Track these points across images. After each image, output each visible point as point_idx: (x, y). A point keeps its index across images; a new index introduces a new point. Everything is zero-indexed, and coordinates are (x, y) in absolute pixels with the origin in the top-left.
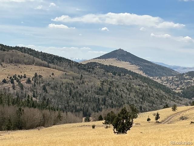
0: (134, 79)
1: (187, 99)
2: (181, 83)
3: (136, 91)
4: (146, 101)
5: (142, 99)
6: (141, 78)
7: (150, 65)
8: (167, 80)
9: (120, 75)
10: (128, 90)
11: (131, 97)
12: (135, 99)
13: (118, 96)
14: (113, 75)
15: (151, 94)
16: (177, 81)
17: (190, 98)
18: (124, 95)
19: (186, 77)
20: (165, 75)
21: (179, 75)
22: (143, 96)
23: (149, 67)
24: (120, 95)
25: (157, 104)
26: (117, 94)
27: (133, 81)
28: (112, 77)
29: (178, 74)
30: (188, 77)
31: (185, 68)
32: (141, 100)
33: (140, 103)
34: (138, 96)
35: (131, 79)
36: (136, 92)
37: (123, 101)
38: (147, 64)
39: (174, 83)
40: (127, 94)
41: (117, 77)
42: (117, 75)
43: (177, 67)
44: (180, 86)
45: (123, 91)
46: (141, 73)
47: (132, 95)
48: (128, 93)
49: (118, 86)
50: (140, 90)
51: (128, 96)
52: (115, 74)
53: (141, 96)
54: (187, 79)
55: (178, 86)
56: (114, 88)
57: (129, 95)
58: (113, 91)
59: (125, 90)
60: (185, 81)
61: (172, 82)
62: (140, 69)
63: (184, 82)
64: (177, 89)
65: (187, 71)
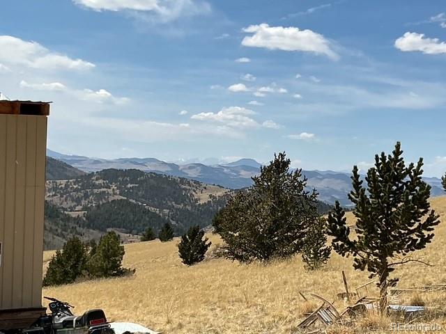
1: (96, 232)
2: (86, 196)
8: (55, 189)
16: (77, 190)
17: (102, 230)
19: (97, 182)
20: (50, 176)
21: (82, 176)
29: (80, 174)
30: (101, 181)
31: (97, 162)
39: (70, 196)
43: (81, 160)
44: (83, 202)
54: (100, 186)
55: (78, 201)
60: (95, 191)
61: (64, 192)
63: (93, 194)
64: (77, 208)
65: (100, 168)
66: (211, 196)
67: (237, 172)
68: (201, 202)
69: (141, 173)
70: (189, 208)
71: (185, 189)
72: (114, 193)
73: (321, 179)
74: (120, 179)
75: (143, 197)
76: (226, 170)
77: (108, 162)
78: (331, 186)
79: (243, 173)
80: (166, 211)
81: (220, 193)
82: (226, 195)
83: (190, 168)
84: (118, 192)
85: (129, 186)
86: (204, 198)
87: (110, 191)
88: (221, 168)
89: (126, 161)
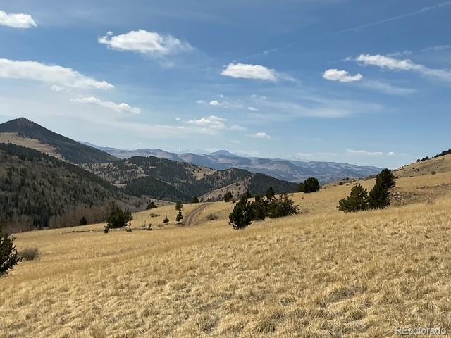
0: (54, 167)
1: (136, 198)
2: (122, 174)
3: (64, 184)
4: (80, 201)
5: (75, 197)
6: (64, 164)
7: (73, 145)
8: (101, 169)
9: (31, 160)
10: (51, 183)
11: (57, 195)
12: (64, 197)
13: (38, 193)
14: (20, 160)
15: (87, 190)
16: (115, 170)
17: (139, 196)
18: (46, 191)
19: (129, 165)
20: (97, 161)
21: (118, 161)
22: (76, 192)
23: (71, 148)
24: (41, 190)
25: (97, 205)
26: (35, 189)
27: (54, 169)
28: (20, 162)
29: (116, 160)
30: (131, 165)
31: (122, 152)
32: (73, 199)
33: (72, 202)
34: (68, 193)
35: (51, 167)
36: (64, 186)
37: (46, 201)
38: (68, 143)
39: (112, 174)
40: (50, 189)
41: (28, 163)
42: (26, 159)
43: (113, 150)
44: (120, 178)
45: (44, 185)
46: (58, 156)
47: (59, 191)
48: (52, 188)
49: (34, 178)
50: (70, 183)
51: (52, 192)
52: (23, 158)
53: (72, 193)
54: (131, 168)
55: (117, 178)
56: (30, 180)
57: (54, 191)
58: (28, 185)
59: (47, 184)
60: (128, 171)
61: (108, 171)
62: (57, 151)
63: (126, 173)
64: (116, 182)
65: (130, 156)
66: (204, 175)
67: (217, 159)
68: (199, 179)
69: (158, 159)
70: (191, 183)
71: (187, 170)
72: (140, 173)
73: (272, 164)
74: (144, 162)
75: (160, 175)
76: (209, 158)
77: (130, 152)
78: (279, 169)
79: (220, 159)
80: (176, 184)
81: (210, 173)
82: (215, 174)
83: (185, 156)
84: (143, 171)
85: (150, 167)
86: (200, 176)
87: (138, 171)
88: (205, 156)
89: (142, 151)
